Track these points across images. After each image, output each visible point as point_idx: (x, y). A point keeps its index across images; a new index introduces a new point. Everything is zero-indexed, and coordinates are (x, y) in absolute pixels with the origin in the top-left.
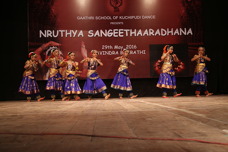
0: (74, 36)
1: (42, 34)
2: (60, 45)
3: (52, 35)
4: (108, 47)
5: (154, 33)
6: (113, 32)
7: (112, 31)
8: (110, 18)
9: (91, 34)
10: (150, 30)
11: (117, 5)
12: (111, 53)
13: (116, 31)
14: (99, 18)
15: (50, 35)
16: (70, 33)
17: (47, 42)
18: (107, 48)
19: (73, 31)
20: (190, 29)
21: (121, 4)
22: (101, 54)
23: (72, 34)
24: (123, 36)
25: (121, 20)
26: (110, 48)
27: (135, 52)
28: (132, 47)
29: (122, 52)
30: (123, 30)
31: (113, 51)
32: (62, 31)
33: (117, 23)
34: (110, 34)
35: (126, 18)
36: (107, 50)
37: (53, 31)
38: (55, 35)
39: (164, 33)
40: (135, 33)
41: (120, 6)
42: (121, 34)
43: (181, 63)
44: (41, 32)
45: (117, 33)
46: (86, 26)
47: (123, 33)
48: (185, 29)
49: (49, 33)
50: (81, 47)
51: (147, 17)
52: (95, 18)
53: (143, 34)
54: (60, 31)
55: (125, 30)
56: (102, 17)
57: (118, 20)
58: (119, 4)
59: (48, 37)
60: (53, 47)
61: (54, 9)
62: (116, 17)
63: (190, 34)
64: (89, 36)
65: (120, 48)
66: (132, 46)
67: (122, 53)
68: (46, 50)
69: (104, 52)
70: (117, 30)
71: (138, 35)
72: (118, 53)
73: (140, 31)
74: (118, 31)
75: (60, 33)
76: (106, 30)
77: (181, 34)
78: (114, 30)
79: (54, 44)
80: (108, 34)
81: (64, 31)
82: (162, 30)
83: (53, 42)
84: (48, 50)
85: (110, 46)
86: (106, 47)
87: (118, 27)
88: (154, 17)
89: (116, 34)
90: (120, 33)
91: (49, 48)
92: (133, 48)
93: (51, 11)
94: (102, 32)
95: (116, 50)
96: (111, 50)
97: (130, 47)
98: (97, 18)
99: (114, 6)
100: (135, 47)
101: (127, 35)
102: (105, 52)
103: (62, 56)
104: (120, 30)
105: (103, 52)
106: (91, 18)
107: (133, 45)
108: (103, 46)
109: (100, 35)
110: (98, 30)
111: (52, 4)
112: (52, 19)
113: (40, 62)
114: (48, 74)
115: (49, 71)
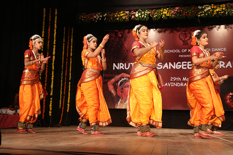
1: (115, 67)
3: (124, 67)
4: (176, 79)
5: (225, 65)
7: (180, 63)
8: (179, 51)
9: (160, 67)
10: (221, 62)
11: (186, 39)
12: (179, 85)
13: (184, 64)
14: (168, 51)
15: (122, 67)
17: (120, 74)
18: (175, 79)
21: (190, 38)
22: (169, 85)
26: (178, 79)
31: (181, 83)
33: (185, 56)
34: (178, 66)
36: (176, 82)
37: (125, 64)
38: (127, 67)
41: (188, 40)
42: (190, 67)
44: (114, 64)
45: (186, 65)
49: (122, 65)
51: (217, 50)
54: (131, 64)
56: (171, 50)
57: (187, 53)
58: (188, 38)
59: (120, 69)
60: (125, 78)
61: (126, 44)
62: (185, 51)
64: (158, 68)
68: (118, 81)
69: (172, 83)
70: (186, 62)
74: (187, 64)
76: (174, 63)
78: (183, 63)
79: (125, 76)
80: (176, 66)
83: (124, 74)
84: (120, 81)
85: (178, 78)
86: (175, 78)
88: (224, 49)
89: (184, 67)
91: (121, 79)
93: (124, 46)
94: (170, 64)
95: (184, 82)
96: (180, 82)
98: (166, 51)
99: (183, 39)
102: (173, 84)
104: (188, 62)
105: (171, 84)
108: (172, 78)
109: (169, 67)
110: (167, 63)
111: (125, 40)
112: (125, 53)
113: (113, 92)
114: (119, 103)
115: (120, 100)
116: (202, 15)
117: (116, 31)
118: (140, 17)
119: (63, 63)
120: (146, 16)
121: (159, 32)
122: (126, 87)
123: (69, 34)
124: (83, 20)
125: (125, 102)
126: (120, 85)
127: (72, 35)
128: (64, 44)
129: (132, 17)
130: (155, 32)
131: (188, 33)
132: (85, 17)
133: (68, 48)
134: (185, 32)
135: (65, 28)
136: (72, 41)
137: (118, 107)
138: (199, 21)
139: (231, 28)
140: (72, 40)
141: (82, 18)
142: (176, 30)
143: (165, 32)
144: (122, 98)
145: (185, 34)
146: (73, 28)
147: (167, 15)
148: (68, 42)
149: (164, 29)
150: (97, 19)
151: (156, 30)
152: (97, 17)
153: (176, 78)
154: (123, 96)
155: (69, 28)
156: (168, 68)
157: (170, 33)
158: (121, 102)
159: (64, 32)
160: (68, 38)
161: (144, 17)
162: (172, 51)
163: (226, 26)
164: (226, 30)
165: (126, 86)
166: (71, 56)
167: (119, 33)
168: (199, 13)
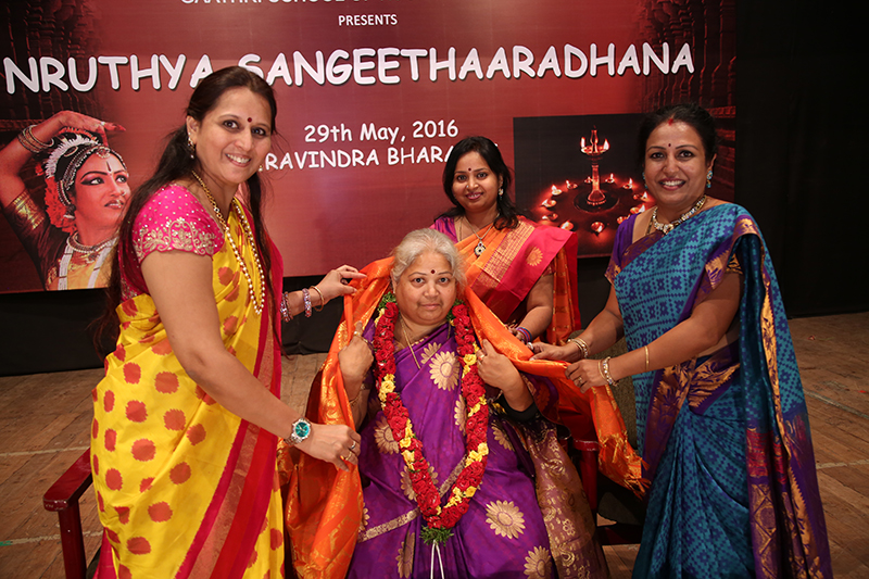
0: (172, 85)
1: (16, 80)
2: (111, 126)
3: (66, 79)
4: (331, 134)
5: (535, 66)
6: (350, 61)
7: (345, 55)
10: (517, 50)
12: (344, 160)
13: (364, 59)
15: (56, 79)
16: (153, 72)
17: (48, 115)
18: (326, 135)
19: (164, 59)
20: (686, 49)
22: (301, 166)
23: (164, 76)
24: (395, 79)
25: (387, 6)
26: (339, 134)
28: (438, 132)
29: (393, 153)
31: (354, 151)
32: (112, 62)
33: (368, 21)
34: (338, 69)
37: (72, 62)
38: (83, 78)
39: (576, 64)
40: (450, 63)
42: (389, 72)
43: (645, 195)
44: (8, 62)
45: (370, 65)
46: (224, 35)
47: (395, 64)
48: (666, 46)
49: (52, 69)
53: (485, 71)
54: (102, 60)
55: (405, 53)
59: (47, 88)
60: (79, 137)
63: (683, 68)
65: (386, 137)
66: (439, 127)
67: (395, 156)
68: (45, 155)
69: (313, 154)
70: (371, 52)
71: (462, 76)
72: (375, 159)
73: (473, 54)
74: (375, 59)
75: (103, 70)
76: (319, 55)
77: (646, 72)
78: (358, 53)
79: (80, 125)
80: (329, 71)
81: (124, 60)
82: (569, 49)
83: (74, 115)
84: (57, 154)
85: (339, 127)
86: (323, 130)
87: (376, 38)
89: (364, 73)
90: (383, 66)
91: (58, 143)
92: (442, 135)
94: (299, 60)
95: (367, 147)
96: (347, 146)
97: (430, 129)
100: (453, 131)
101: (415, 76)
102: (318, 157)
103: (125, 179)
104: (382, 52)
105: (309, 157)
107: (441, 123)
108: (310, 130)
109: (293, 76)
110: (282, 56)
113: (24, 209)
114: (65, 262)
115: (69, 249)
122: (89, 183)
125: (94, 257)
126: (59, 174)
137: (63, 285)
144: (75, 238)
153: (331, 128)
154: (81, 229)
156: (289, 81)
158: (76, 259)
165: (90, 176)
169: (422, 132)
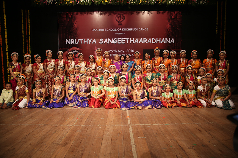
0: (90, 43)
1: (67, 42)
2: (80, 49)
3: (74, 42)
5: (147, 41)
7: (116, 39)
8: (115, 30)
9: (102, 42)
11: (121, 21)
13: (119, 40)
14: (108, 30)
16: (87, 41)
17: (71, 48)
18: (113, 51)
19: (89, 39)
20: (173, 39)
21: (124, 20)
23: (88, 42)
24: (124, 43)
25: (123, 32)
26: (115, 51)
27: (133, 55)
30: (124, 39)
32: (81, 40)
33: (120, 34)
35: (127, 29)
36: (113, 53)
37: (75, 39)
38: (77, 42)
39: (154, 41)
40: (133, 41)
41: (122, 21)
42: (123, 42)
44: (66, 40)
45: (120, 41)
46: (98, 36)
47: (124, 41)
48: (169, 38)
49: (72, 41)
50: (95, 51)
51: (142, 30)
52: (104, 30)
53: (139, 42)
54: (79, 39)
55: (126, 39)
57: (121, 31)
58: (122, 20)
59: (71, 43)
60: (75, 51)
61: (75, 23)
62: (120, 29)
63: (172, 42)
64: (100, 42)
65: (122, 52)
70: (120, 39)
71: (135, 43)
73: (137, 39)
74: (121, 40)
76: (112, 39)
77: (166, 43)
78: (118, 39)
79: (76, 49)
80: (114, 41)
81: (83, 39)
82: (153, 39)
83: (75, 47)
87: (121, 36)
88: (147, 29)
89: (119, 42)
90: (122, 41)
91: (72, 51)
92: (131, 52)
93: (74, 25)
94: (109, 40)
95: (119, 53)
96: (116, 53)
98: (106, 30)
99: (119, 21)
100: (133, 51)
101: (127, 42)
102: (111, 55)
104: (122, 39)
106: (102, 30)
107: (131, 50)
108: (110, 50)
109: (108, 42)
110: (106, 39)
111: (74, 20)
112: (74, 31)
116: (131, 3)
117: (67, 13)
118: (84, 2)
119: (23, 41)
120: (89, 1)
121: (100, 14)
122: (76, 58)
123: (26, 15)
124: (37, 3)
127: (29, 17)
128: (23, 24)
129: (78, 2)
130: (97, 14)
131: (122, 16)
132: (39, 1)
133: (27, 28)
134: (120, 15)
135: (22, 10)
136: (29, 22)
138: (129, 7)
139: (152, 13)
140: (29, 20)
141: (36, 2)
142: (113, 13)
143: (105, 14)
145: (120, 16)
146: (29, 11)
147: (105, 1)
148: (26, 23)
149: (104, 12)
150: (49, 3)
151: (98, 12)
152: (49, 2)
155: (26, 10)
156: (107, 43)
157: (108, 15)
159: (22, 14)
160: (26, 19)
161: (87, 2)
162: (110, 30)
163: (148, 12)
164: (148, 14)
166: (30, 34)
167: (69, 14)
168: (129, 1)
169: (128, 51)
